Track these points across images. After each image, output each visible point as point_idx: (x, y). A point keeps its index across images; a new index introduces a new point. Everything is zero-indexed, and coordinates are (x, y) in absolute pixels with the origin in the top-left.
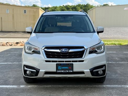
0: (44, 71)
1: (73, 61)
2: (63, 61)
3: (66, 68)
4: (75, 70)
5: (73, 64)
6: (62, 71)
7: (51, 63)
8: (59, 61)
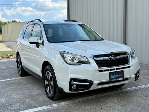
0: (98, 82)
1: (122, 68)
2: (114, 69)
3: (118, 76)
4: (125, 77)
5: (123, 71)
6: (115, 80)
7: (104, 72)
8: (111, 70)
